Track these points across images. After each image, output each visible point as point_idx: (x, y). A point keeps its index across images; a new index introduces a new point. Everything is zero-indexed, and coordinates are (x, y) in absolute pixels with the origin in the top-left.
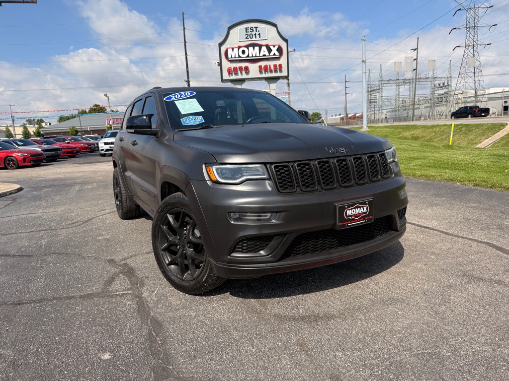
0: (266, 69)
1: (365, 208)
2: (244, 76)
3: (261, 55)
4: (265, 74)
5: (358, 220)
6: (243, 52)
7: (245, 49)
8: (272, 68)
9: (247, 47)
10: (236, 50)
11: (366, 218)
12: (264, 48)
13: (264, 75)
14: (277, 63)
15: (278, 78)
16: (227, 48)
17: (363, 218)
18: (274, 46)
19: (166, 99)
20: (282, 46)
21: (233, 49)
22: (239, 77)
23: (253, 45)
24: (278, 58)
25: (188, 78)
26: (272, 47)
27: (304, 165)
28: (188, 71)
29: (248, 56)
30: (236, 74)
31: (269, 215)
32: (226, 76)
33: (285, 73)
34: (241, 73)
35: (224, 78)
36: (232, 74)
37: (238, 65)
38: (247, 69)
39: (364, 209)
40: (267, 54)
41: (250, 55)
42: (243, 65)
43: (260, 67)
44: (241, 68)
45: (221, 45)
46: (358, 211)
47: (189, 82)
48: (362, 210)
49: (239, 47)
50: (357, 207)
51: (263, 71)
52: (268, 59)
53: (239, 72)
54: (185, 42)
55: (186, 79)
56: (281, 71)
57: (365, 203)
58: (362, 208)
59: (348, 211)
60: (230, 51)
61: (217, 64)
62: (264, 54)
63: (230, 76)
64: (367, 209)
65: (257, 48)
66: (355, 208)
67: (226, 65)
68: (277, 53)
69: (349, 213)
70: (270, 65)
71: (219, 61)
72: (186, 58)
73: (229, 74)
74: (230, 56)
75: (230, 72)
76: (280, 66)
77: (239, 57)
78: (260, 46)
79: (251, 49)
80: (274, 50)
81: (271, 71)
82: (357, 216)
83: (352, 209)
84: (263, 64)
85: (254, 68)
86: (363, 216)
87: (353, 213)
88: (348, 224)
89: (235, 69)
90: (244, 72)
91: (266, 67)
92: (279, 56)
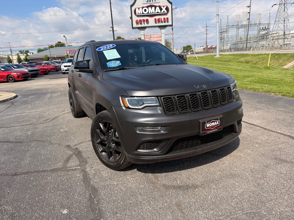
0: (159, 21)
1: (218, 122)
2: (146, 25)
3: (156, 12)
5: (213, 130)
6: (145, 10)
8: (163, 20)
9: (148, 7)
10: (141, 9)
11: (218, 128)
12: (158, 8)
13: (157, 24)
15: (166, 26)
16: (136, 8)
17: (216, 128)
18: (164, 7)
19: (98, 50)
20: (168, 6)
21: (139, 9)
22: (143, 25)
23: (151, 6)
24: (166, 14)
25: (113, 25)
26: (162, 7)
27: (181, 97)
28: (112, 21)
29: (148, 13)
30: (141, 24)
31: (160, 128)
32: (135, 25)
33: (170, 23)
34: (144, 23)
35: (134, 27)
36: (138, 24)
37: (142, 18)
38: (147, 20)
39: (217, 123)
40: (159, 11)
41: (149, 12)
42: (145, 18)
43: (155, 19)
44: (144, 20)
45: (132, 6)
46: (213, 124)
47: (113, 28)
48: (216, 124)
49: (143, 8)
50: (213, 122)
51: (157, 22)
52: (160, 15)
53: (143, 23)
54: (111, 3)
55: (112, 26)
56: (168, 22)
57: (217, 119)
58: (216, 122)
59: (207, 124)
60: (137, 10)
61: (130, 18)
62: (158, 11)
64: (219, 122)
65: (153, 8)
66: (211, 123)
67: (135, 18)
68: (165, 11)
69: (208, 125)
70: (161, 18)
71: (131, 16)
72: (111, 13)
73: (137, 24)
74: (137, 13)
75: (137, 22)
76: (167, 18)
77: (143, 13)
78: (155, 7)
79: (150, 8)
80: (164, 9)
81: (162, 22)
82: (212, 127)
83: (210, 123)
84: (157, 17)
85: (151, 20)
86: (216, 127)
87: (210, 126)
88: (207, 132)
89: (140, 20)
90: (145, 23)
91: (159, 19)
92: (166, 13)
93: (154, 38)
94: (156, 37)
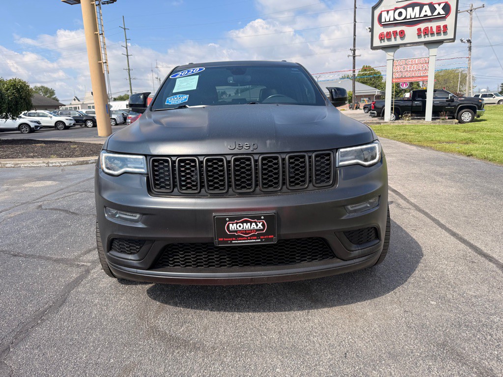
0: (426, 32)
1: (260, 225)
2: (399, 41)
3: (422, 15)
4: (425, 37)
5: (247, 238)
6: (400, 14)
7: (403, 11)
8: (435, 30)
9: (405, 8)
10: (391, 13)
11: (262, 237)
12: (426, 8)
13: (423, 39)
14: (441, 24)
15: (441, 42)
16: (382, 11)
17: (258, 236)
18: (439, 4)
19: (172, 76)
20: (450, 3)
21: (388, 12)
22: (393, 42)
23: (413, 5)
24: (444, 18)
25: (354, 47)
26: (436, 6)
28: (355, 39)
29: (405, 18)
30: (389, 39)
31: (138, 216)
32: (377, 43)
33: (450, 35)
34: (395, 38)
35: (374, 45)
36: (384, 40)
37: (391, 29)
38: (402, 33)
39: (257, 225)
40: (429, 13)
41: (408, 17)
42: (398, 29)
43: (419, 30)
44: (395, 33)
45: (374, 8)
46: (247, 226)
47: (354, 50)
48: (255, 227)
49: (396, 9)
50: (247, 222)
51: (422, 34)
52: (430, 20)
53: (393, 37)
55: (352, 48)
56: (445, 32)
57: (259, 218)
58: (254, 224)
59: (231, 225)
60: (384, 14)
61: (369, 30)
62: (426, 14)
63: (381, 42)
64: (263, 225)
65: (417, 9)
66: (242, 222)
67: (379, 30)
68: (442, 12)
69: (233, 227)
70: (431, 27)
71: (370, 27)
72: (355, 25)
73: (381, 40)
74: (383, 20)
75: (381, 38)
76: (445, 27)
77: (395, 20)
78: (422, 6)
79: (410, 10)
80: (439, 10)
81: (432, 34)
82: (246, 232)
83: (237, 223)
84: (422, 26)
85: (411, 33)
86: (258, 234)
87: (240, 229)
88: (231, 241)
89: (388, 34)
90: (398, 37)
91: (426, 29)
92: (444, 15)
93: (412, 65)
94: (417, 64)
